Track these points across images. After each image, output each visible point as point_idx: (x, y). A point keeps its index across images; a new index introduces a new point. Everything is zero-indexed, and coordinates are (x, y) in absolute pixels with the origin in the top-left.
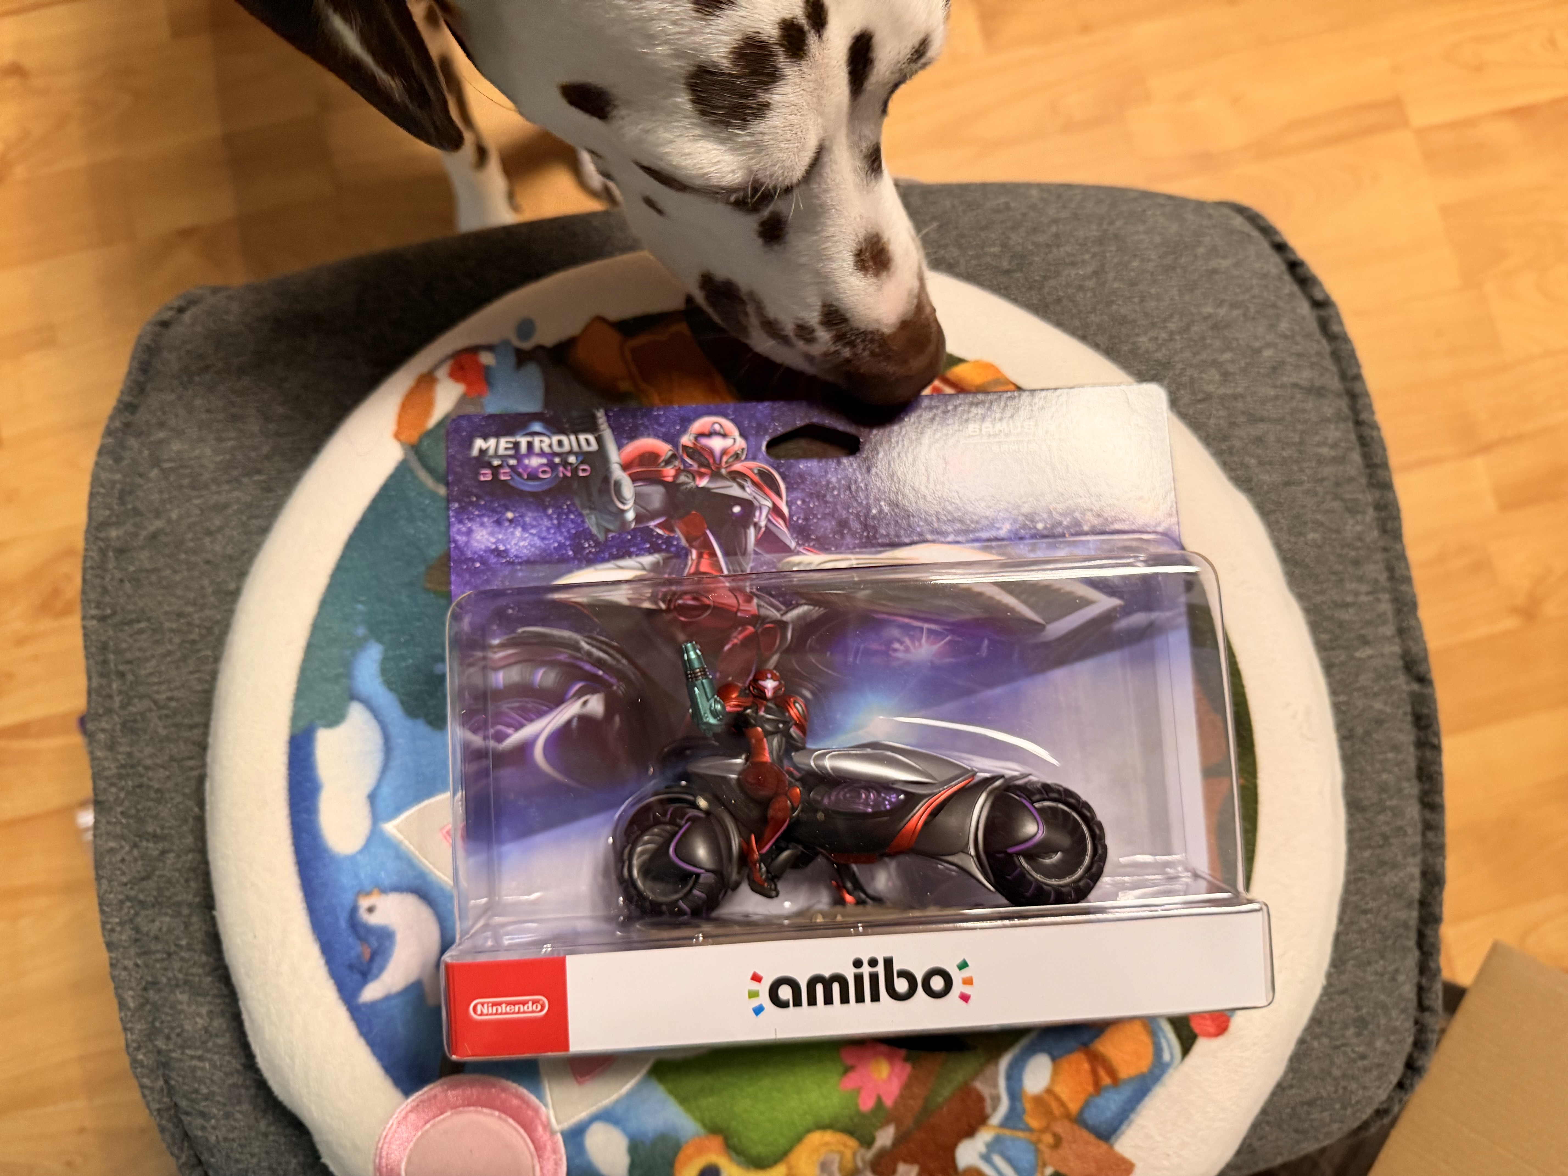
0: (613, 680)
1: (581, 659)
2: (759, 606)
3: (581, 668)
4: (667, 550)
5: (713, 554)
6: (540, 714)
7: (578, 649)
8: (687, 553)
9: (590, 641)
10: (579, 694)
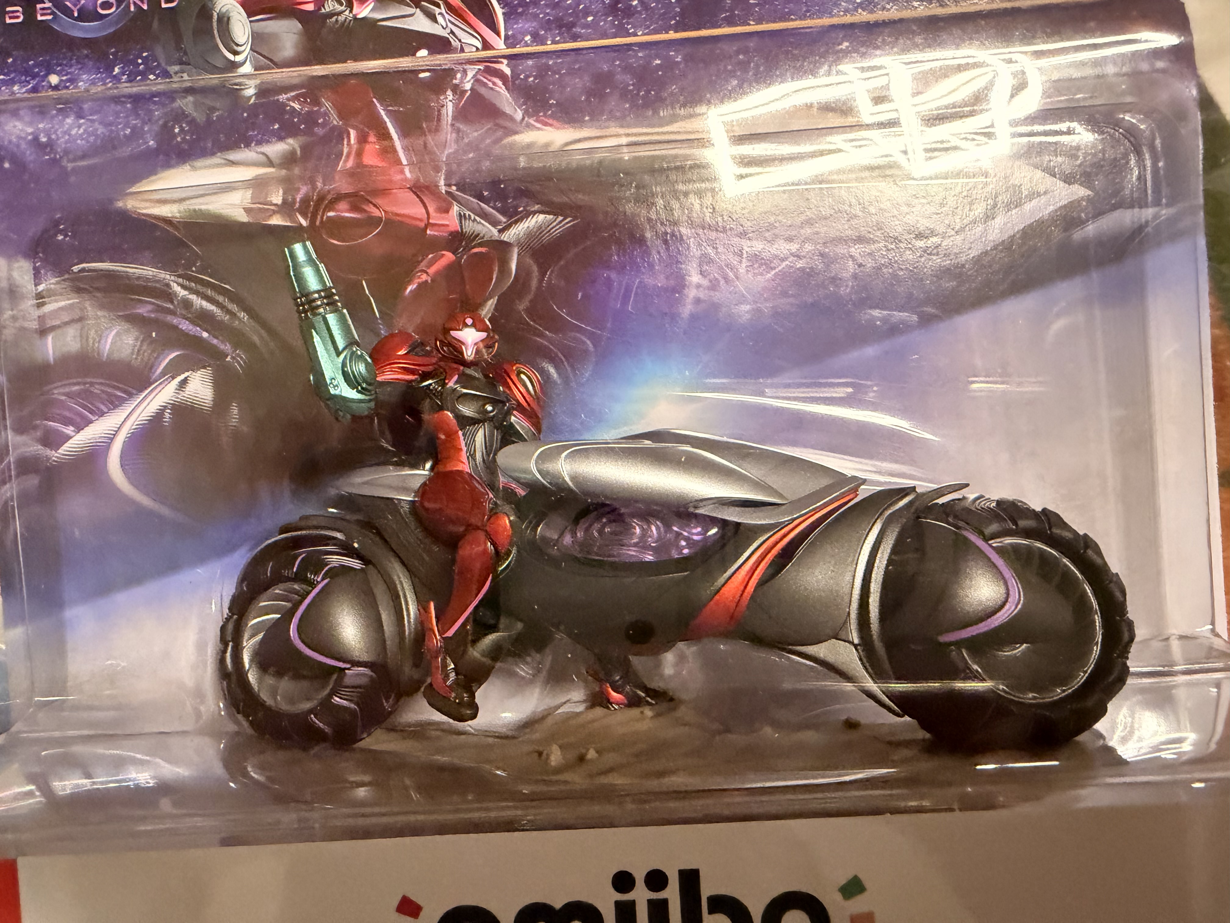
0: (226, 347)
1: (172, 313)
2: (461, 217)
3: (175, 328)
4: (309, 132)
5: (384, 135)
6: (115, 403)
7: (169, 296)
8: (340, 135)
9: (187, 283)
10: (173, 370)
